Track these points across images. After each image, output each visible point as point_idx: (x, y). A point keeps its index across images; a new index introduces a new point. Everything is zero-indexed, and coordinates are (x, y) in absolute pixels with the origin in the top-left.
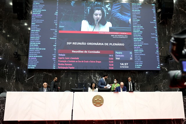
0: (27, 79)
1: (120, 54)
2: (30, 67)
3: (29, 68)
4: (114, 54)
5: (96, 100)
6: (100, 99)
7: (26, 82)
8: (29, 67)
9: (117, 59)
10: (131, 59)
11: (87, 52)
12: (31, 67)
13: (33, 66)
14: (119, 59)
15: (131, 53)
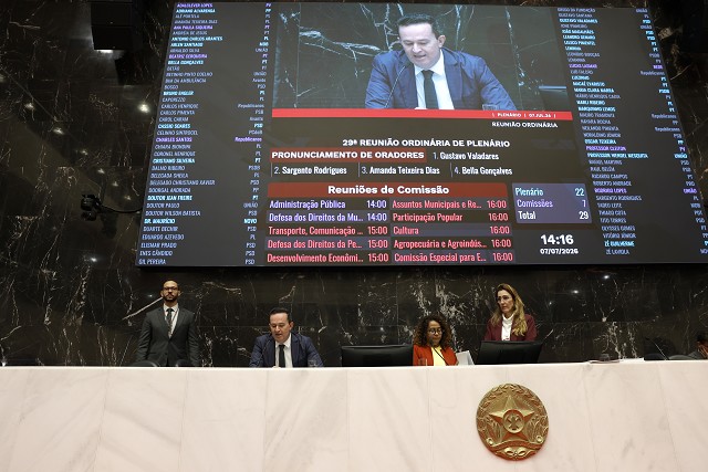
0: (131, 312)
1: (537, 198)
2: (146, 258)
3: (142, 262)
4: (511, 199)
5: (500, 414)
6: (525, 413)
7: (130, 324)
8: (143, 257)
9: (524, 216)
10: (585, 215)
11: (391, 191)
12: (151, 257)
13: (161, 253)
14: (533, 216)
15: (580, 191)
